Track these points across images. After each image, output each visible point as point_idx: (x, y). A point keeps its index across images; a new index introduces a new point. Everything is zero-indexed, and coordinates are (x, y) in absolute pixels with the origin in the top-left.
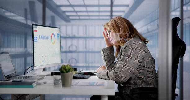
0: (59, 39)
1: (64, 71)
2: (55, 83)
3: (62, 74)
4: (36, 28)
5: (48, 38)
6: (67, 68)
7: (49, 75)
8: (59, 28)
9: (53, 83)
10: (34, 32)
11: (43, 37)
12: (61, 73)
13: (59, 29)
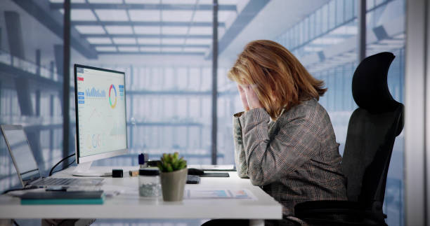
0: (124, 97)
1: (170, 168)
2: (142, 194)
3: (165, 174)
4: (83, 72)
5: (103, 94)
6: (174, 161)
7: (107, 176)
8: (123, 73)
9: (137, 192)
10: (78, 82)
11: (94, 93)
12: (160, 172)
13: (122, 75)
